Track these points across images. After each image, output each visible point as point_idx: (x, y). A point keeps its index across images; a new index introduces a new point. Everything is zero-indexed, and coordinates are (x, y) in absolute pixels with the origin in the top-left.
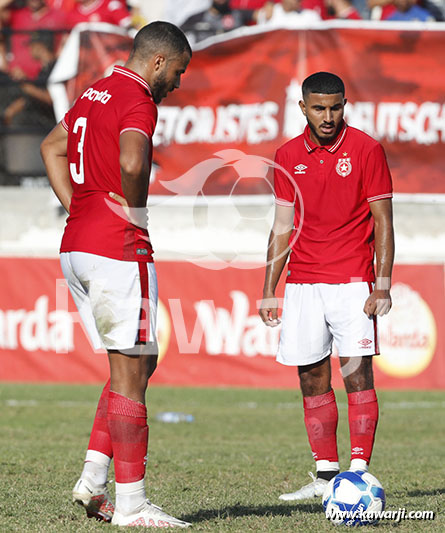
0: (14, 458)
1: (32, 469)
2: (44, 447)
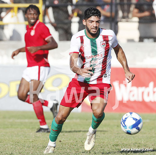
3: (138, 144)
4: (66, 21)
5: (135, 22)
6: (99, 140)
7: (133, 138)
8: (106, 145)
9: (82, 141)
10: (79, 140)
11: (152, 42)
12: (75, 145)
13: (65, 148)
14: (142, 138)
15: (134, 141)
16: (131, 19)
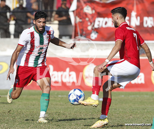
0: (60, 111)
1: (64, 114)
2: (68, 108)
3: (58, 113)
4: (6, 23)
5: (56, 24)
6: (30, 110)
7: (54, 109)
8: (35, 114)
9: (17, 111)
10: (16, 110)
11: (68, 38)
12: (13, 114)
13: (5, 116)
14: (61, 108)
15: (55, 111)
16: (53, 22)
